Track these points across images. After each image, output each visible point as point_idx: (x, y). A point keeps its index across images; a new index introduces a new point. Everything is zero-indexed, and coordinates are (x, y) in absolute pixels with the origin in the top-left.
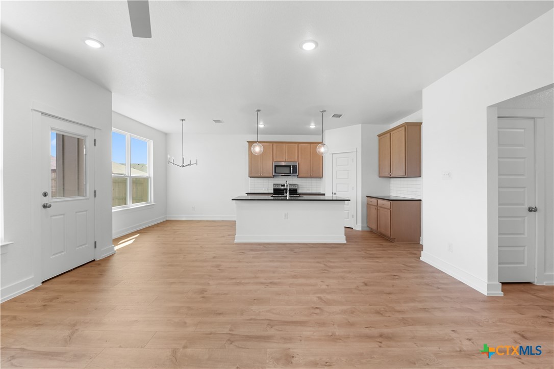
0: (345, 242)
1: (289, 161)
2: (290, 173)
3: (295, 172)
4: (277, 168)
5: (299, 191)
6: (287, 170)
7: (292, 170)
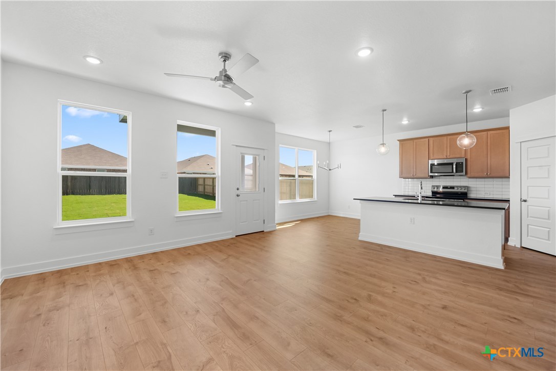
0: (502, 268)
1: (451, 157)
2: (453, 172)
3: (460, 170)
6: (448, 169)
7: (455, 168)
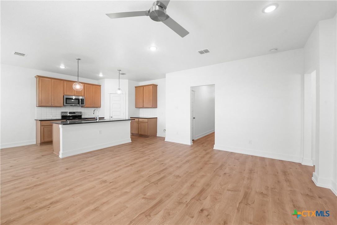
1: (76, 95)
2: (79, 104)
3: (82, 103)
4: (67, 100)
5: (83, 117)
6: (76, 102)
7: (80, 102)
